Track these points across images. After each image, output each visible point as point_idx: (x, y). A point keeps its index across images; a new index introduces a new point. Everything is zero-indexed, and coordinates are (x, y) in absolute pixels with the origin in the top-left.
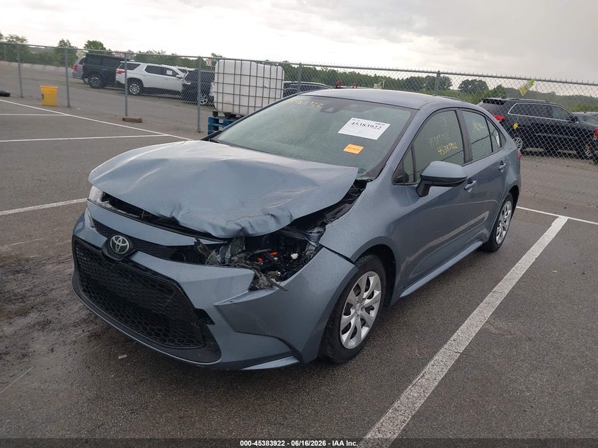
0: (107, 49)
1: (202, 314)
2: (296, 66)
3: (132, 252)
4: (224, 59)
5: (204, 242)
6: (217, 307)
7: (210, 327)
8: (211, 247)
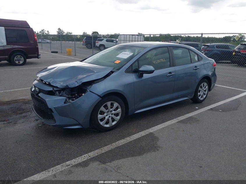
0: (99, 34)
1: (51, 109)
2: (158, 36)
3: (39, 92)
4: (121, 35)
5: (55, 89)
6: (54, 108)
7: (53, 113)
8: (57, 90)
